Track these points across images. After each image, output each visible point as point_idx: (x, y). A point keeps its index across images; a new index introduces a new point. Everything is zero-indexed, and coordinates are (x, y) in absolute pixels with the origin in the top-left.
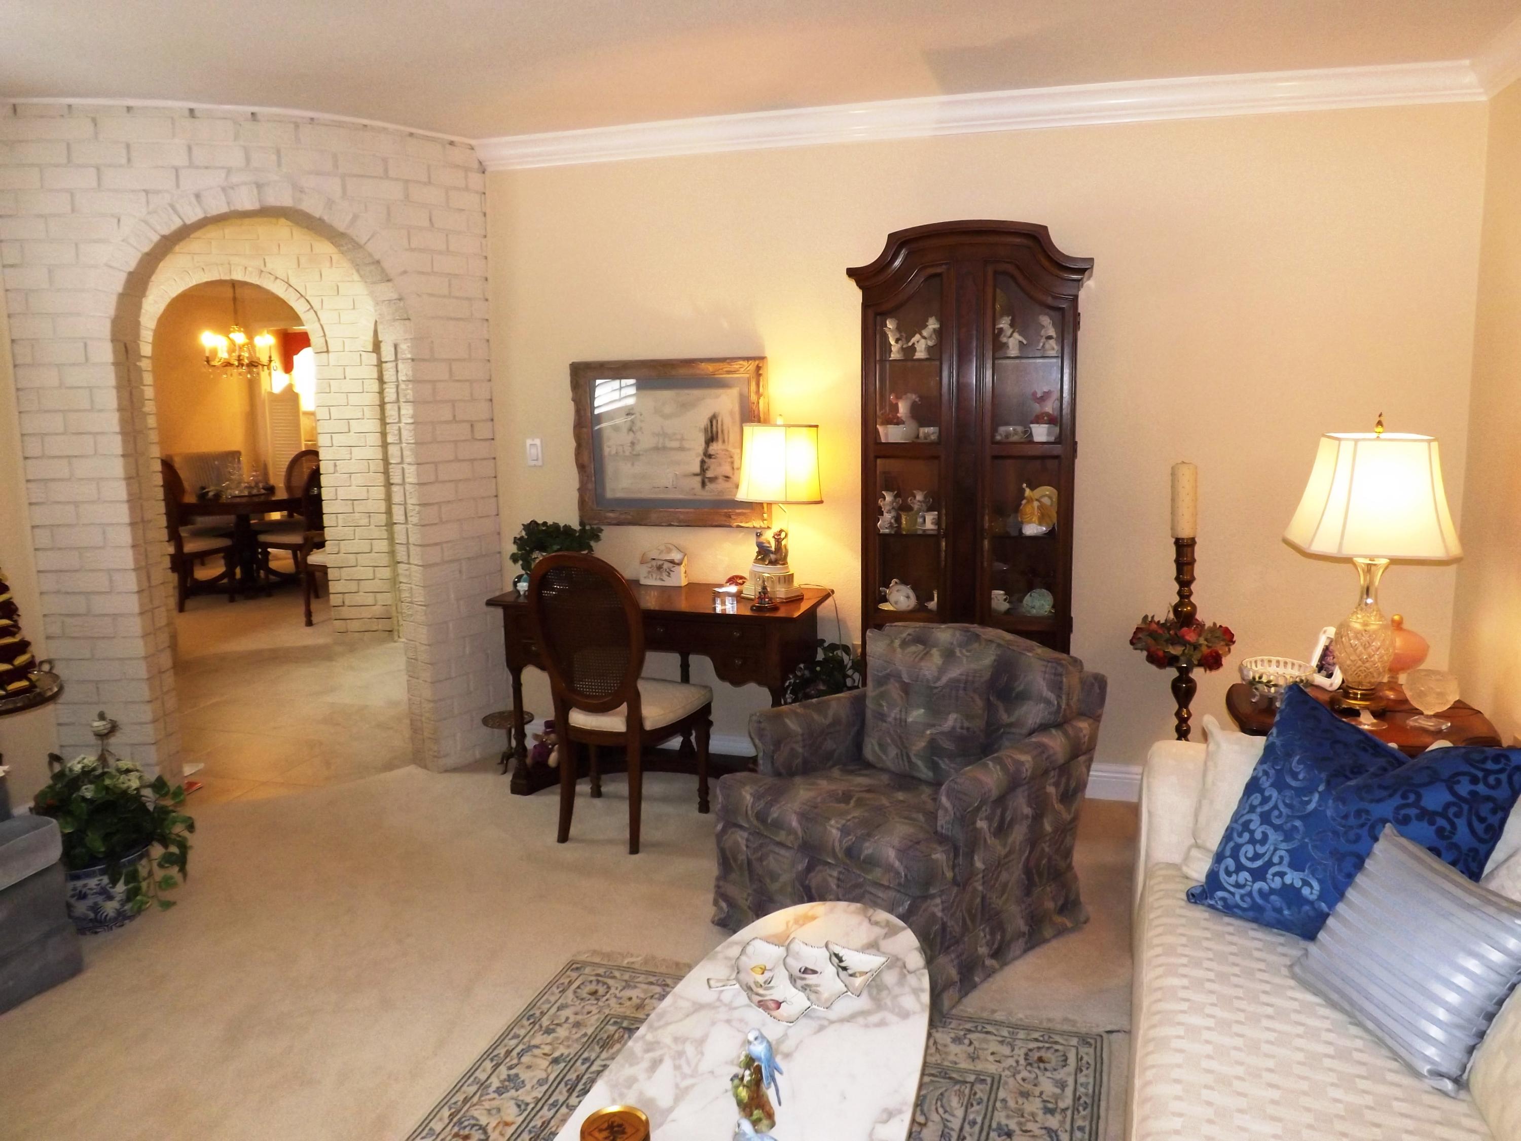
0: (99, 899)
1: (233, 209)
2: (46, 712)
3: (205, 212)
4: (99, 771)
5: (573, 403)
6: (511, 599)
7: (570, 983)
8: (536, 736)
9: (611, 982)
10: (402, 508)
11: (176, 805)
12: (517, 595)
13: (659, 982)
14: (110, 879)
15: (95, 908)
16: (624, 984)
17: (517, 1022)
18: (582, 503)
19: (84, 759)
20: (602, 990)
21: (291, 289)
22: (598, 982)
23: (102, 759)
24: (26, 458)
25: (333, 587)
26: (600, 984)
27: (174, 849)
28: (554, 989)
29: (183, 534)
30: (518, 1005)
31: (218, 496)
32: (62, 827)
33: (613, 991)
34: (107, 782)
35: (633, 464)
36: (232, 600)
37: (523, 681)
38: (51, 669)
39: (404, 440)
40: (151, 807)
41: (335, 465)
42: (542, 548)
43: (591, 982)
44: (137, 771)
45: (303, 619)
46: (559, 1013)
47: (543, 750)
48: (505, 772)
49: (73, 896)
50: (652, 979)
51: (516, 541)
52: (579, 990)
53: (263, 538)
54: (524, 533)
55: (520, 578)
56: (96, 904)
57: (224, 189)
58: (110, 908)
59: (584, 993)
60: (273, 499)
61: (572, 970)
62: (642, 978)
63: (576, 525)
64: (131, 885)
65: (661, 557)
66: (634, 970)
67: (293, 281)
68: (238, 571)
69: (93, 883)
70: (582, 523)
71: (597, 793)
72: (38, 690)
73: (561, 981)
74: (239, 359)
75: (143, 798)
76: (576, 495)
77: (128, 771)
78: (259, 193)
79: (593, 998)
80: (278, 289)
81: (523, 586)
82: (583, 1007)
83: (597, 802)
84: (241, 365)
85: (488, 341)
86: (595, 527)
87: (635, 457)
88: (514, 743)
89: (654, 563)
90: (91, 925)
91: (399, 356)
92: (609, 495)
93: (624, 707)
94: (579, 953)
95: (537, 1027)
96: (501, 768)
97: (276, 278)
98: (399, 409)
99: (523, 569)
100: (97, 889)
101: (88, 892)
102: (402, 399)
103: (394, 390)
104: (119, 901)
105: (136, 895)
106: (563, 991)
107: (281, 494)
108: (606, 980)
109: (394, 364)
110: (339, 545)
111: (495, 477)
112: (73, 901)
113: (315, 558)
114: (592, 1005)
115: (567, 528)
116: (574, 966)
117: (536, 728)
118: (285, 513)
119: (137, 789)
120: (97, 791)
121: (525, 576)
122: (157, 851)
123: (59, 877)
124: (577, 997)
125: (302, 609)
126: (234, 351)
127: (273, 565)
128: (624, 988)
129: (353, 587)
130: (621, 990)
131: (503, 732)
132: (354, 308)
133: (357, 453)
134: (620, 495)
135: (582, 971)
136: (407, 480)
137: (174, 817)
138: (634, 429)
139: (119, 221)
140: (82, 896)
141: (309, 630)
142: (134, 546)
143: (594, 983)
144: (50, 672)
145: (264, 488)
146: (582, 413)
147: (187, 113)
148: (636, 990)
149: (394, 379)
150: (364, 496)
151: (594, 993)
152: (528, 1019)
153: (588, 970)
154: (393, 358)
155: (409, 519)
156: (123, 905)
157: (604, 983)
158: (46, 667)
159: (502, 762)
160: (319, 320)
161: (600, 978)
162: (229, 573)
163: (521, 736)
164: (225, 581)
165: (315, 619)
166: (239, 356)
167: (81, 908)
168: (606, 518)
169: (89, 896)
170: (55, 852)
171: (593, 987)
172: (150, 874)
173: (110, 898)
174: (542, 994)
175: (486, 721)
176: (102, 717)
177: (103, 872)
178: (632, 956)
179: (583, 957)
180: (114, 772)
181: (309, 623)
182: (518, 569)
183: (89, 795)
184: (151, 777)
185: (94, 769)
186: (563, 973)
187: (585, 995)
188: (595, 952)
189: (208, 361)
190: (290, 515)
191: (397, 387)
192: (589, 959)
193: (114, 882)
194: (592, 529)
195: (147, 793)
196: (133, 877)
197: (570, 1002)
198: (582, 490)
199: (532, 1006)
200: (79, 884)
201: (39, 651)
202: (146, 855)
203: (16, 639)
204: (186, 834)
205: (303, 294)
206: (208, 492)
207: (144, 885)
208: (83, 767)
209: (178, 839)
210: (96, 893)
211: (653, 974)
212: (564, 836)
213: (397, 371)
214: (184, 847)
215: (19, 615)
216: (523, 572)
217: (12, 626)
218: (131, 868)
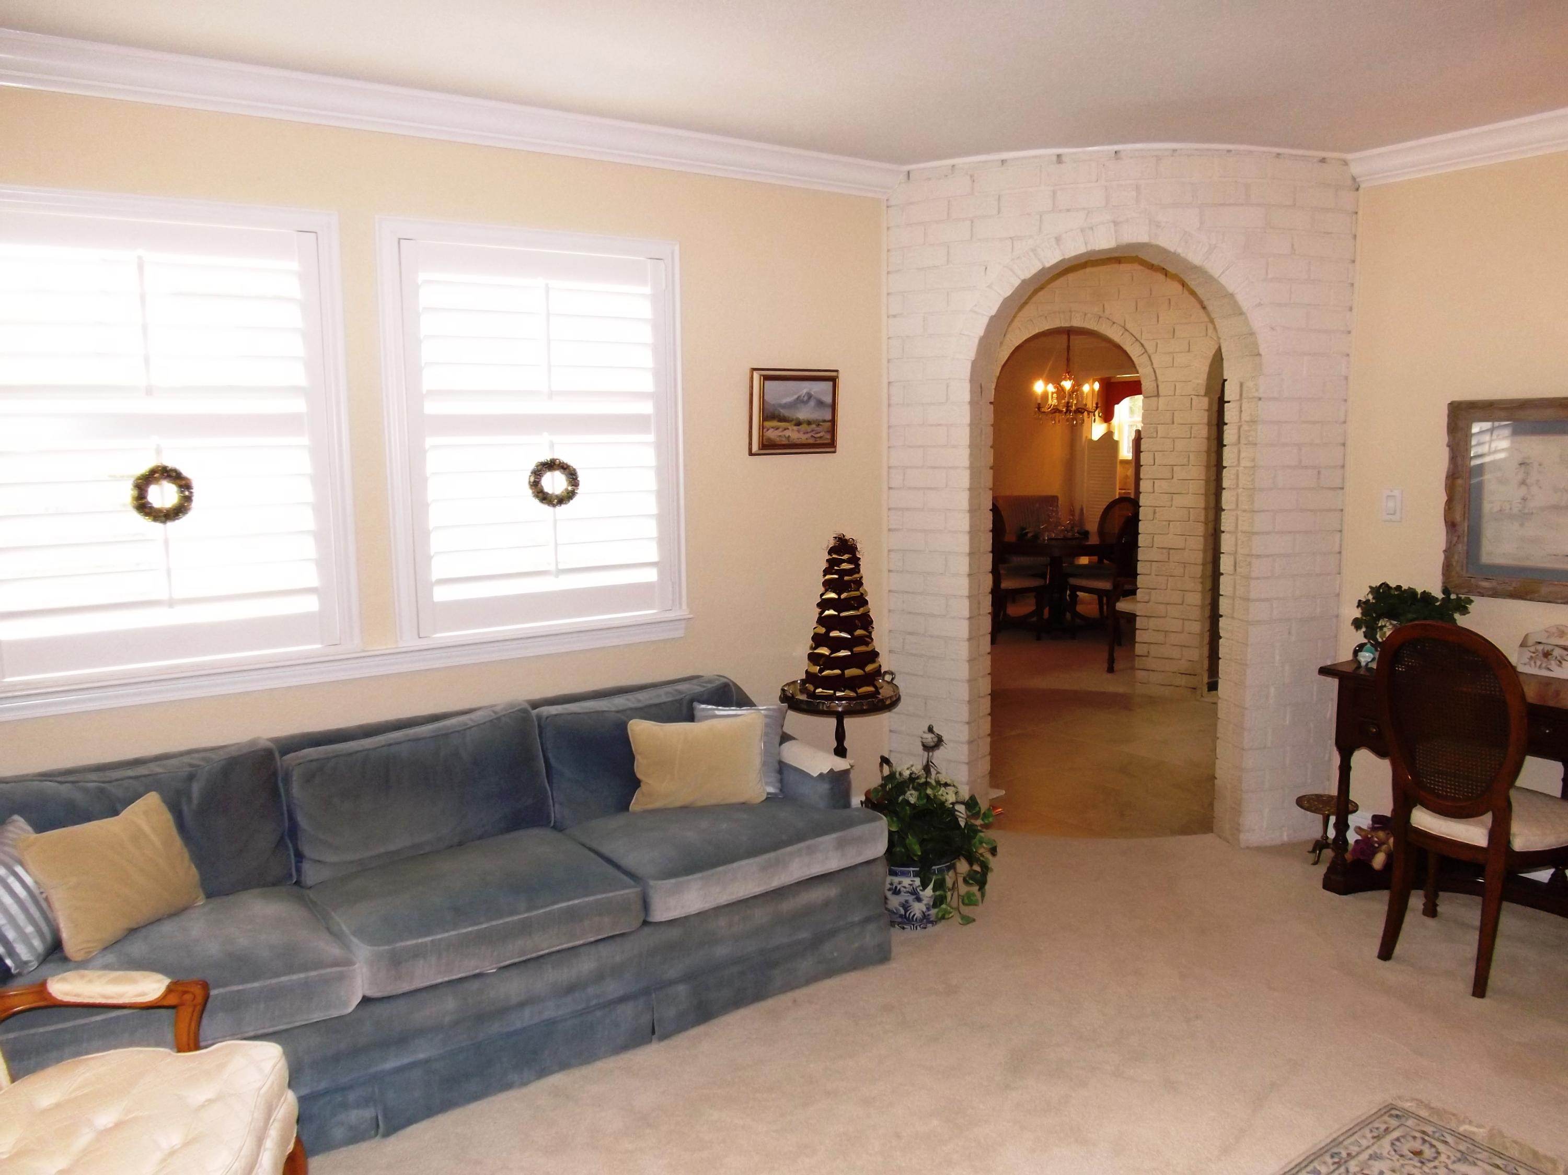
0: (911, 898)
1: (1089, 249)
2: (884, 719)
3: (1063, 255)
4: (923, 780)
5: (1447, 449)
6: (1350, 669)
7: (1387, 1130)
8: (1359, 830)
9: (1441, 1147)
10: (1232, 559)
11: (983, 826)
12: (1354, 666)
13: (1509, 1169)
14: (921, 881)
15: (906, 906)
16: (1459, 1155)
17: (1317, 1155)
18: (1447, 568)
19: (912, 766)
20: (1428, 1152)
21: (1127, 333)
22: (1424, 1141)
23: (927, 768)
24: (890, 488)
25: (1140, 636)
26: (1427, 1145)
27: (977, 868)
28: (1366, 1131)
29: (1002, 572)
30: (1321, 1135)
31: (1036, 537)
32: (889, 825)
33: (1443, 1158)
34: (929, 791)
35: (1522, 525)
36: (1039, 638)
37: (1352, 764)
38: (893, 679)
39: (1241, 485)
40: (962, 824)
41: (1155, 513)
42: (1390, 615)
43: (1414, 1138)
44: (954, 786)
45: (1105, 666)
46: (1371, 1162)
47: (1367, 847)
48: (1316, 863)
49: (889, 890)
50: (1499, 1162)
51: (1360, 604)
52: (1397, 1143)
53: (1073, 581)
54: (1370, 597)
55: (1361, 647)
56: (907, 901)
57: (1082, 230)
58: (918, 909)
59: (1406, 1147)
60: (1087, 543)
61: (1391, 1116)
62: (1484, 1155)
63: (1438, 593)
64: (938, 893)
65: (1548, 641)
66: (1474, 1142)
67: (1128, 326)
68: (1046, 611)
69: (906, 881)
70: (1446, 591)
71: (1431, 911)
72: (880, 696)
73: (1376, 1125)
74: (1068, 405)
75: (957, 813)
76: (1441, 557)
77: (946, 785)
78: (1116, 232)
79: (1416, 1159)
80: (1114, 334)
81: (1366, 657)
82: (1403, 1165)
83: (1430, 922)
84: (1068, 411)
85: (1346, 378)
86: (1463, 596)
87: (1524, 516)
88: (1332, 833)
89: (1540, 647)
90: (899, 920)
91: (1244, 395)
92: (1485, 559)
93: (1488, 818)
94: (1400, 1098)
95: (1342, 1169)
96: (1312, 857)
97: (1114, 323)
98: (1239, 452)
99: (1365, 637)
100: (910, 889)
101: (902, 889)
102: (1243, 441)
103: (1236, 431)
104: (926, 905)
105: (941, 903)
106: (1377, 1138)
107: (1094, 540)
108: (1435, 1142)
109: (1238, 403)
110: (1150, 594)
111: (1341, 531)
112: (889, 894)
113: (1123, 606)
114: (1415, 1167)
115: (1426, 596)
116: (1394, 1112)
117: (1360, 820)
118: (1095, 558)
119: (953, 804)
120: (919, 798)
121: (1369, 645)
122: (963, 866)
123: (881, 869)
124: (1395, 1151)
125: (1105, 655)
126: (1064, 398)
127: (1079, 608)
128: (1459, 1160)
129: (1160, 637)
130: (1454, 1162)
131: (1319, 817)
132: (1189, 351)
133: (1179, 501)
134: (1500, 561)
135: (1403, 1120)
136: (1240, 528)
137: (981, 837)
138: (1528, 481)
139: (986, 268)
140: (896, 892)
141: (1110, 676)
142: (970, 575)
143: (1419, 1141)
144: (890, 683)
145: (1078, 533)
146: (1459, 460)
147: (1055, 158)
148: (1474, 1168)
149: (1236, 419)
150: (1181, 545)
151: (1418, 1153)
152: (1332, 1157)
153: (1410, 1122)
154: (1238, 398)
155: (1238, 570)
156: (928, 909)
157: (1432, 1146)
158: (888, 678)
159: (1314, 851)
160: (1152, 364)
161: (1426, 1138)
162: (1038, 612)
163: (1342, 826)
164: (1034, 619)
165: (1117, 666)
166: (1068, 403)
167: (894, 902)
168: (1477, 587)
169: (902, 893)
170: (880, 848)
171: (1417, 1145)
172: (954, 887)
173: (919, 899)
174: (1350, 1132)
175: (1300, 802)
176: (931, 730)
177: (916, 874)
178: (1470, 1123)
179: (1407, 1105)
180: (933, 783)
181: (1111, 670)
182: (1359, 637)
183: (912, 800)
184: (965, 795)
185: (918, 778)
186: (1379, 1115)
187: (1406, 1152)
188: (1420, 1102)
189: (1039, 408)
190: (1100, 561)
191: (1239, 428)
192: (1413, 1109)
193: (924, 885)
194: (1459, 599)
195: (961, 808)
196: (940, 885)
197: (1385, 1154)
198: (1449, 552)
199: (1336, 1143)
200: (896, 880)
201: (885, 662)
202: (952, 867)
203: (869, 649)
204: (988, 856)
205: (1139, 339)
206: (1027, 533)
207: (949, 894)
208: (911, 774)
209: (981, 858)
210: (908, 892)
211: (1500, 1155)
212: (1386, 953)
213: (1241, 411)
214: (985, 868)
215: (873, 628)
216: (1366, 641)
217: (867, 636)
218: (939, 877)
